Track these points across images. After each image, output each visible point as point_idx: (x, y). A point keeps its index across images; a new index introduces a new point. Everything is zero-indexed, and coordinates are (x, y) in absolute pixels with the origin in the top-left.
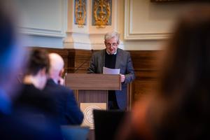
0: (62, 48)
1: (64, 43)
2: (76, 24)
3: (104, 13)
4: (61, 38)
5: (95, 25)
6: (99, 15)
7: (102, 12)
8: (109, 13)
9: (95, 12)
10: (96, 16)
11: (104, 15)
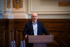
0: (2, 18)
1: (3, 16)
2: (7, 7)
3: (19, 2)
4: (2, 14)
5: (15, 7)
6: (16, 3)
7: (18, 2)
8: (21, 2)
9: (15, 2)
10: (15, 4)
11: (19, 3)
